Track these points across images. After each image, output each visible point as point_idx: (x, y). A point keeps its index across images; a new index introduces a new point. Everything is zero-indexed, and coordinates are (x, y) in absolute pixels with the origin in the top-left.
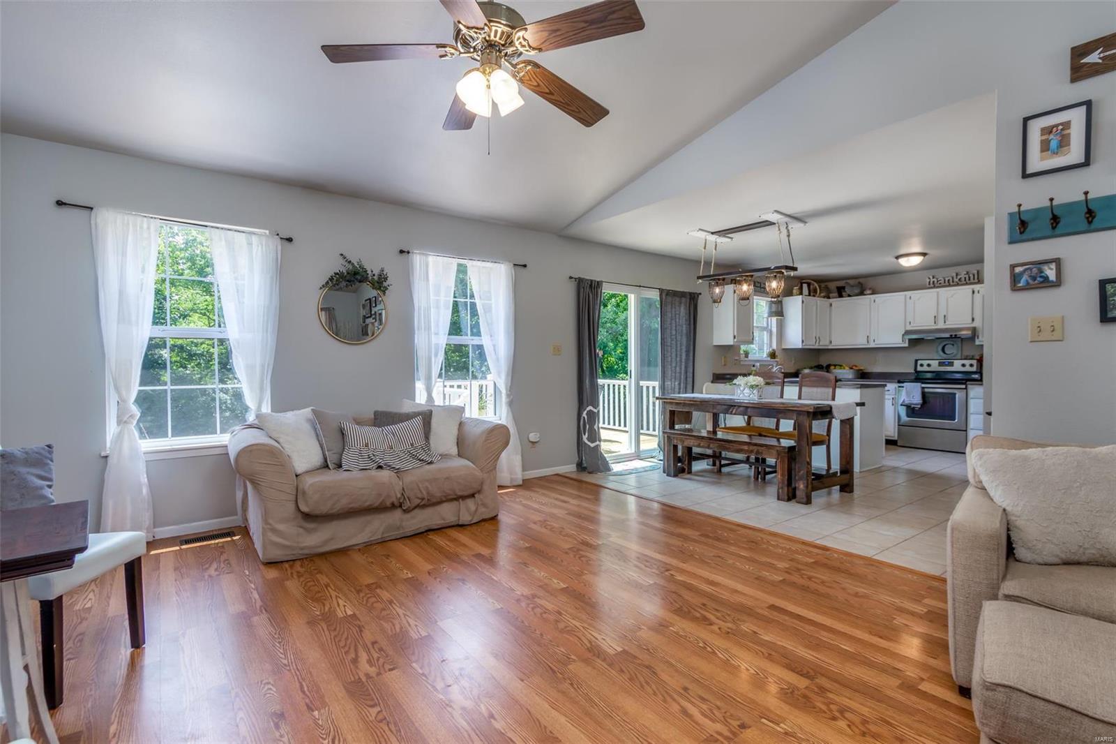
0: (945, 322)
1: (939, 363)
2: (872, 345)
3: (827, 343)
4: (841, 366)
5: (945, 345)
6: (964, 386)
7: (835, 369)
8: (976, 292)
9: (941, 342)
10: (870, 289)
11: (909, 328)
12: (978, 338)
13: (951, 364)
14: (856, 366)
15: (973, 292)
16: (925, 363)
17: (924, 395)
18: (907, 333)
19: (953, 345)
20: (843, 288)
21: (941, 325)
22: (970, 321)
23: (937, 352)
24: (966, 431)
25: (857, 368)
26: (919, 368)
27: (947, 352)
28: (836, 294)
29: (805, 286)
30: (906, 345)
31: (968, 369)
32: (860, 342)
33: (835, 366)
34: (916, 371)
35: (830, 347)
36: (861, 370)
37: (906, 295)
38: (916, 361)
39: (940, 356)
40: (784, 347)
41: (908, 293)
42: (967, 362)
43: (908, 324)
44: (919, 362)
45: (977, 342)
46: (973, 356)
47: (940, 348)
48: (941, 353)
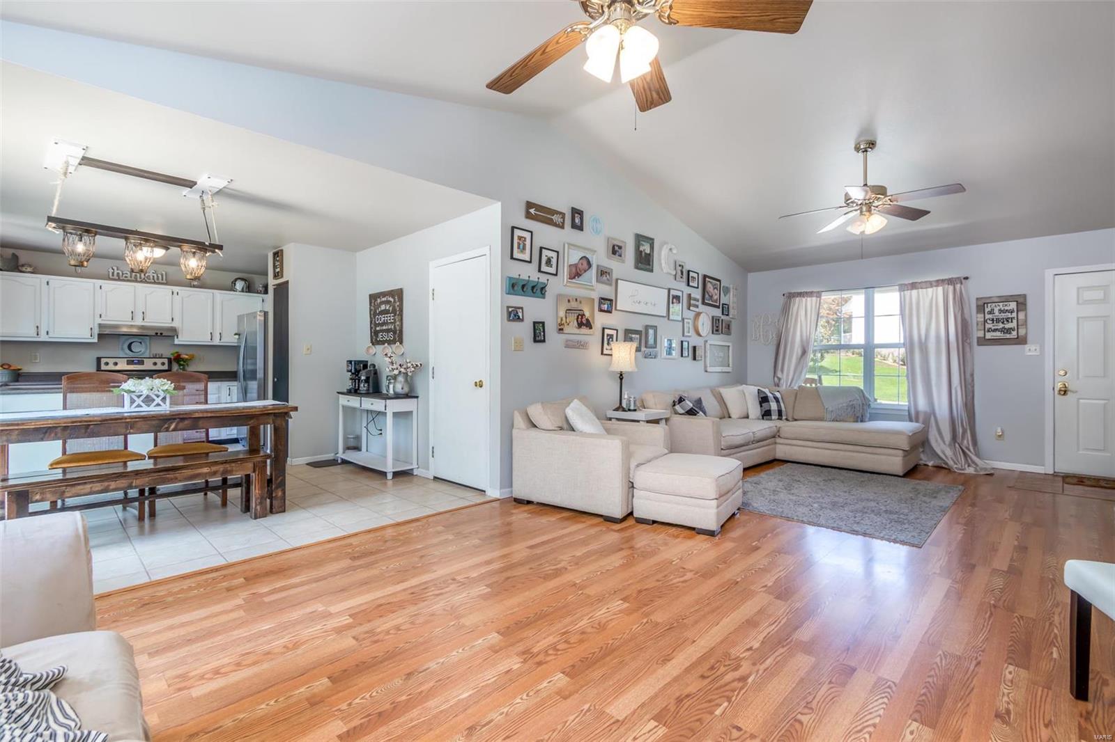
0: (143, 320)
1: (128, 361)
2: (43, 338)
5: (132, 343)
8: (175, 293)
9: (128, 339)
10: (30, 266)
12: (177, 338)
13: (142, 363)
15: (173, 293)
16: (111, 361)
18: (98, 326)
19: (141, 343)
21: (139, 322)
22: (170, 321)
23: (122, 349)
25: (12, 368)
26: (104, 368)
27: (133, 350)
30: (94, 340)
31: (159, 367)
32: (24, 333)
34: (99, 370)
36: (18, 370)
37: (94, 284)
38: (99, 360)
39: (126, 354)
41: (99, 282)
42: (159, 361)
43: (98, 316)
44: (103, 361)
45: (176, 342)
46: (162, 355)
47: (126, 346)
48: (128, 351)
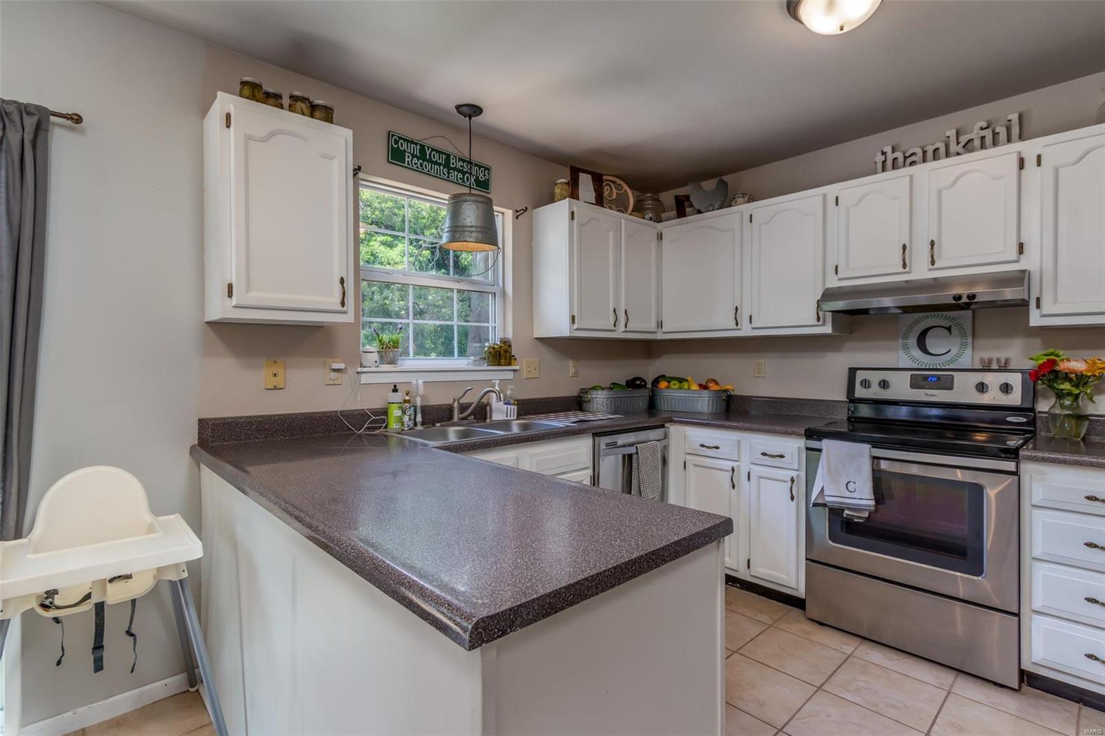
0: (933, 263)
1: (914, 378)
2: (746, 331)
3: (652, 326)
4: (681, 380)
6: (1010, 466)
7: (668, 387)
8: (1030, 161)
9: (917, 322)
11: (833, 283)
12: (1038, 306)
13: (948, 385)
14: (716, 383)
15: (1022, 163)
16: (875, 378)
17: (879, 482)
18: (828, 295)
19: (949, 329)
20: (687, 198)
21: (921, 271)
22: (1012, 253)
24: (1018, 615)
25: (717, 388)
26: (860, 392)
27: (931, 350)
28: (674, 213)
29: (585, 181)
30: (827, 329)
31: (993, 397)
32: (718, 323)
33: (670, 379)
34: (853, 400)
35: (660, 336)
36: (725, 391)
37: (825, 196)
38: (853, 374)
39: (913, 359)
40: (535, 336)
41: (832, 190)
42: (994, 381)
43: (831, 270)
44: (860, 376)
45: (1035, 319)
46: (1007, 361)
47: (913, 341)
48: (917, 353)
